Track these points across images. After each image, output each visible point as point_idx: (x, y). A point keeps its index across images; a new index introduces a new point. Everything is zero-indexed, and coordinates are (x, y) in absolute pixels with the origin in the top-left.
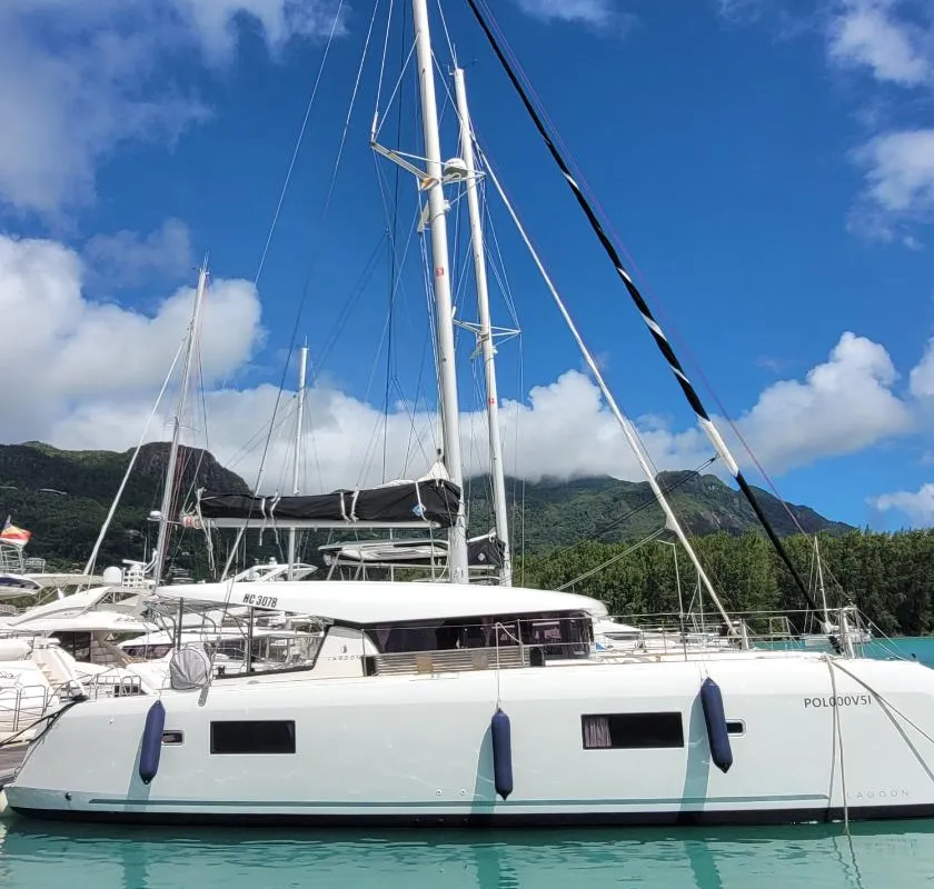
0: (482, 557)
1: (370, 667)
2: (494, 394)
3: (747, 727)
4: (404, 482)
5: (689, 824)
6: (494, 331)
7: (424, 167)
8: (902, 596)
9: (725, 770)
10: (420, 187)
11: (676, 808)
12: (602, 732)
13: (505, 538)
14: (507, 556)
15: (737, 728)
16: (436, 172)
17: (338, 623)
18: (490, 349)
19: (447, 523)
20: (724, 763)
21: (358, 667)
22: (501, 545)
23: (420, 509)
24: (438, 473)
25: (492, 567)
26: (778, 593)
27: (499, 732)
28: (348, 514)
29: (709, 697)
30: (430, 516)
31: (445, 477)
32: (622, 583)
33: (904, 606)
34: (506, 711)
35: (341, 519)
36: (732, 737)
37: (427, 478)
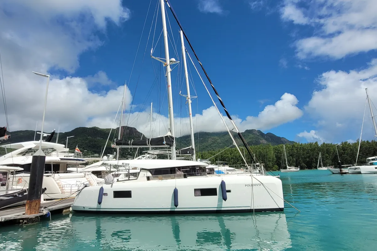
0: (188, 152)
1: (148, 178)
2: (191, 112)
3: (232, 191)
4: (161, 136)
5: (218, 213)
6: (191, 97)
7: (165, 61)
8: (308, 159)
9: (225, 201)
10: (164, 66)
11: (216, 209)
12: (199, 193)
13: (194, 147)
14: (194, 152)
15: (229, 191)
16: (168, 62)
17: (143, 169)
18: (190, 102)
19: (171, 145)
20: (225, 199)
21: (146, 178)
22: (193, 149)
23: (165, 142)
24: (169, 134)
25: (191, 155)
26: (275, 159)
27: (176, 192)
28: (148, 144)
29: (223, 184)
30: (167, 144)
31: (170, 135)
32: (236, 157)
33: (308, 162)
34: (177, 188)
35: (147, 145)
36: (228, 194)
37: (167, 135)
